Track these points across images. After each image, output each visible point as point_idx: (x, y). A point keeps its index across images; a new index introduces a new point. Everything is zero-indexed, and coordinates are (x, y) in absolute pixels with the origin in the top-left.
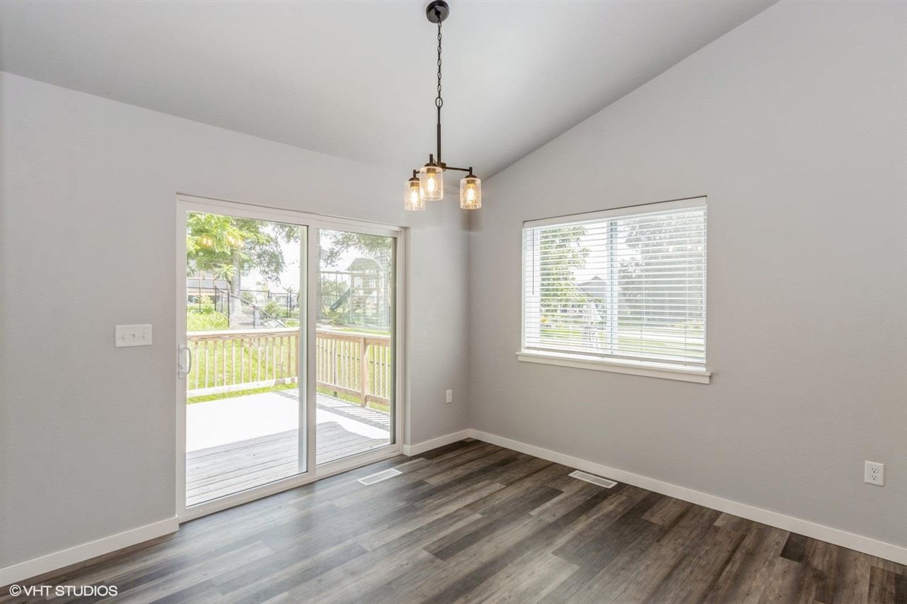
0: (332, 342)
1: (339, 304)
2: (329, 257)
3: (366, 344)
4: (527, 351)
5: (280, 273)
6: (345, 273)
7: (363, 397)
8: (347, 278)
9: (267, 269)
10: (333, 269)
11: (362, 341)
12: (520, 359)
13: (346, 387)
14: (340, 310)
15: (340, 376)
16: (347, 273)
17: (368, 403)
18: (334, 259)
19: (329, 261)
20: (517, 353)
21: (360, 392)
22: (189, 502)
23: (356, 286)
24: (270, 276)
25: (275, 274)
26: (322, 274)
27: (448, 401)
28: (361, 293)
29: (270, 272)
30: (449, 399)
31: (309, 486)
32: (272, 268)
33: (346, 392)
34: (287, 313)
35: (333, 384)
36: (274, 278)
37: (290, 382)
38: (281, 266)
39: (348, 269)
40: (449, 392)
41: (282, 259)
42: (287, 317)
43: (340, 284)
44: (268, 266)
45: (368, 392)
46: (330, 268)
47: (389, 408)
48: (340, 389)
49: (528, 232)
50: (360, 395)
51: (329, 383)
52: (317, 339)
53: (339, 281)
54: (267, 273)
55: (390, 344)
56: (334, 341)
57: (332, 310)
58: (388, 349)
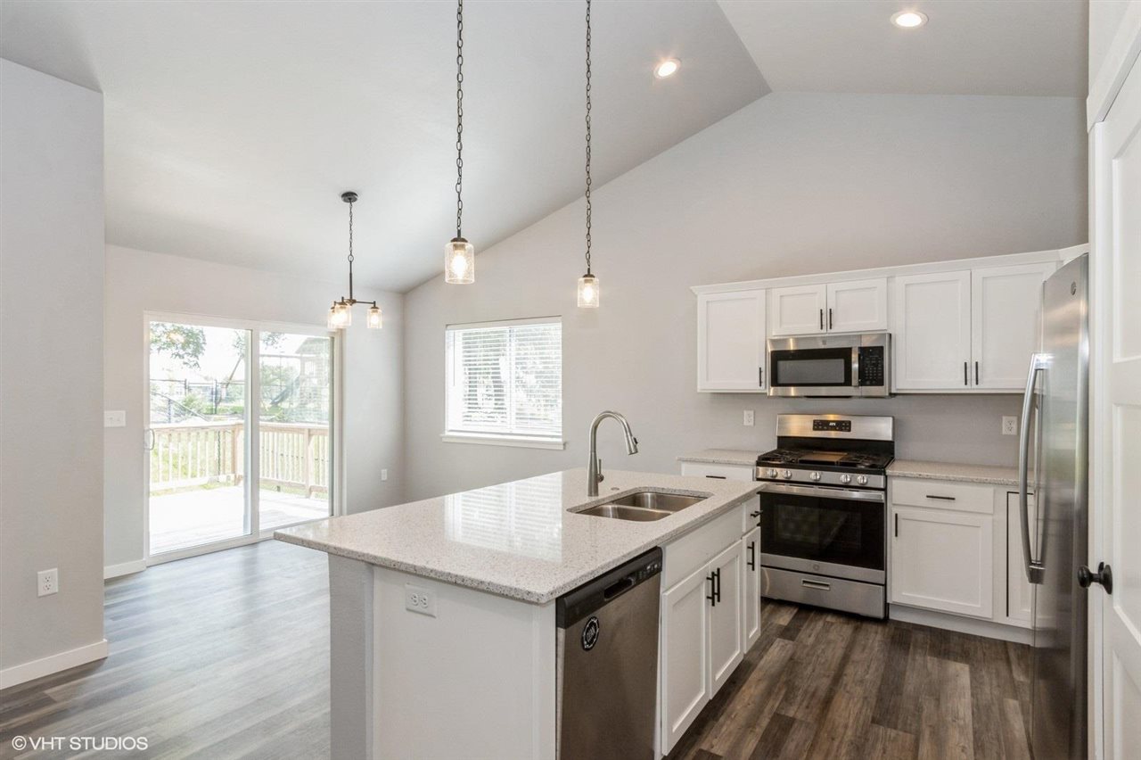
0: (273, 436)
1: (283, 397)
2: (270, 336)
3: (310, 435)
4: (451, 434)
5: (200, 356)
6: (292, 357)
7: (308, 488)
8: (296, 364)
9: (181, 352)
10: (277, 352)
11: (306, 432)
12: (444, 440)
13: (290, 480)
14: (285, 405)
15: (282, 469)
16: (296, 357)
17: (313, 493)
18: (276, 339)
19: (270, 342)
20: (442, 435)
21: (304, 483)
22: (152, 552)
23: (307, 373)
24: (186, 361)
25: (193, 359)
26: (261, 359)
27: (383, 479)
28: (315, 381)
29: (185, 356)
30: (384, 477)
31: (254, 544)
32: (189, 351)
33: (290, 485)
34: (212, 409)
35: (275, 478)
36: (192, 364)
37: (225, 480)
38: (202, 348)
39: (297, 352)
40: (384, 471)
41: (204, 339)
42: (212, 414)
43: (286, 370)
44: (183, 348)
45: (312, 483)
46: (271, 350)
47: (327, 495)
48: (282, 483)
49: (450, 333)
50: (303, 486)
51: (270, 478)
52: (261, 433)
53: (285, 366)
54: (181, 357)
55: (328, 433)
56: (276, 434)
57: (275, 404)
58: (327, 439)
